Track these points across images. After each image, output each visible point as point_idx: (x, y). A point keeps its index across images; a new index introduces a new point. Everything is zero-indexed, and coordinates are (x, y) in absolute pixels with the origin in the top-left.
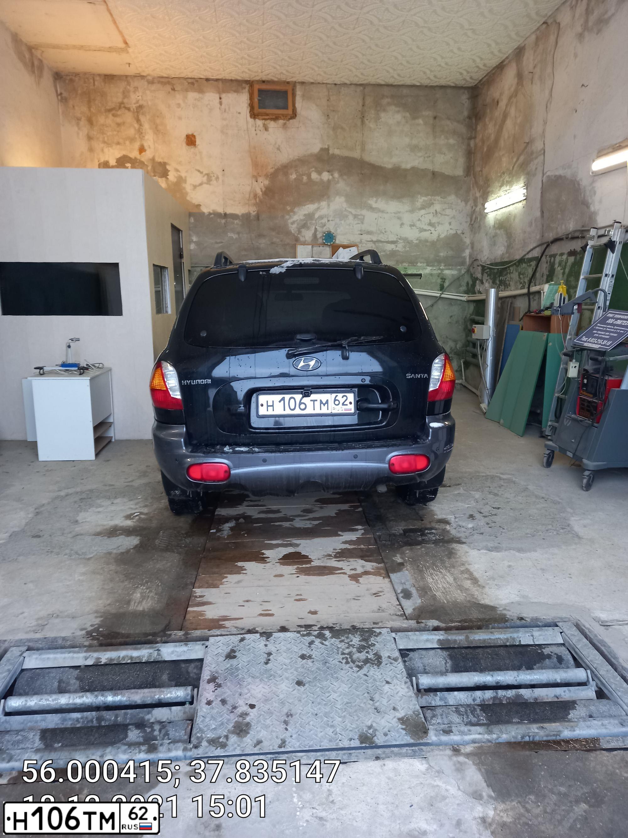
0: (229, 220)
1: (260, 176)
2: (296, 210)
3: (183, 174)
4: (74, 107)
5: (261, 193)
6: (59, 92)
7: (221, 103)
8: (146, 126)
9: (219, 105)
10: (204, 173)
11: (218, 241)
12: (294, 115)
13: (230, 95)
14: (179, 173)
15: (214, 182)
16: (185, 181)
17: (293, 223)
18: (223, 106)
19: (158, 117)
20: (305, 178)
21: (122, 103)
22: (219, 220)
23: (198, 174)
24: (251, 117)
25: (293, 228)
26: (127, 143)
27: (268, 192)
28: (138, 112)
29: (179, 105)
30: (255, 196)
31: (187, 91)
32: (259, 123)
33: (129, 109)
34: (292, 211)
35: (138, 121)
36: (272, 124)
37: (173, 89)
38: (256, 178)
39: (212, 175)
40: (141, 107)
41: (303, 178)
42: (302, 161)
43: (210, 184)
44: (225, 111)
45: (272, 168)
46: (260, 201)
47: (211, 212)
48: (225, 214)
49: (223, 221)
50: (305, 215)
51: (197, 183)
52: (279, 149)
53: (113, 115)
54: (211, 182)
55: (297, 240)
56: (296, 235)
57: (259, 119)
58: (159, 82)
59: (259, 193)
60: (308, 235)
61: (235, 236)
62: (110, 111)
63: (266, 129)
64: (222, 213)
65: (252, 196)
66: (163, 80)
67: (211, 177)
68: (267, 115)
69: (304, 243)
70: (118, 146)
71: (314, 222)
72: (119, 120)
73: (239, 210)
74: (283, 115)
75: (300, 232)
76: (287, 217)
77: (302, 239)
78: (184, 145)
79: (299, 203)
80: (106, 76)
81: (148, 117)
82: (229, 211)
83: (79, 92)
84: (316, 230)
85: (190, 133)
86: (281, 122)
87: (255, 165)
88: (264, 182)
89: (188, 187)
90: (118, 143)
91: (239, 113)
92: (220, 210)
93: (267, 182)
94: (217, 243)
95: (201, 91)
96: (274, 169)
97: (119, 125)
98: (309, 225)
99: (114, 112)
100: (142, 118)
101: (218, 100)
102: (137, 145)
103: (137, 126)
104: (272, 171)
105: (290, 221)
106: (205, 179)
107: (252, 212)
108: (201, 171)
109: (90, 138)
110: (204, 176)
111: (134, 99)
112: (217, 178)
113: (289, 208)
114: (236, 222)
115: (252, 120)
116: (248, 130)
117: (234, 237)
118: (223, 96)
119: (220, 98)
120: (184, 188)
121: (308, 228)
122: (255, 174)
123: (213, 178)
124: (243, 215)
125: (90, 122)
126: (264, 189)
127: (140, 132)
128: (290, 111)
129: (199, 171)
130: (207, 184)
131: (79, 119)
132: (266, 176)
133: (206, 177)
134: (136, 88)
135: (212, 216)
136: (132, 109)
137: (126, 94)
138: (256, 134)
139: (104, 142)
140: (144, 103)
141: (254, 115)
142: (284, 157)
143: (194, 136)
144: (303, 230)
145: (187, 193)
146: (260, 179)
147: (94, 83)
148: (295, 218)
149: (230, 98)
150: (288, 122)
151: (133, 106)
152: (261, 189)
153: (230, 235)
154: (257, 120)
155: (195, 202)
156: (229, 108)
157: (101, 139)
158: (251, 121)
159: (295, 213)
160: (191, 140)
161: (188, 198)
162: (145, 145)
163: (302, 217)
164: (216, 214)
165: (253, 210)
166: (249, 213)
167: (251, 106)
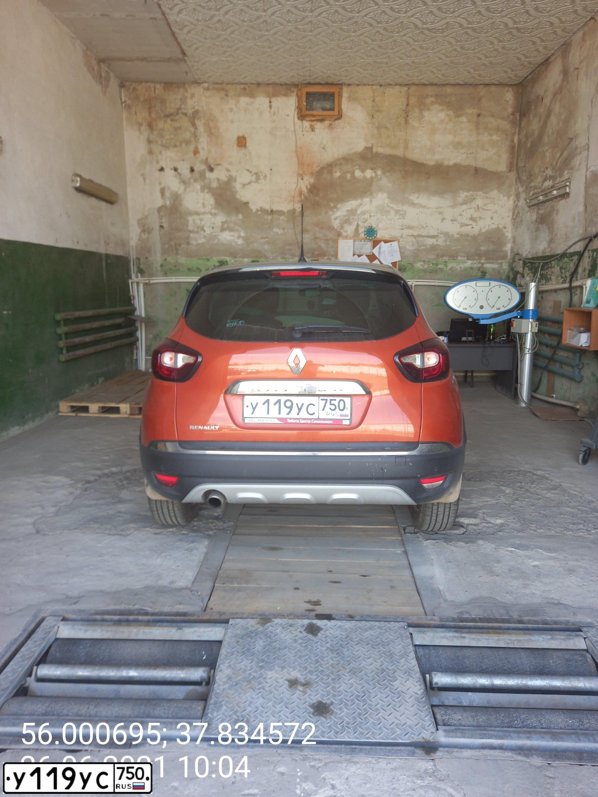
0: (275, 216)
1: (306, 174)
2: (339, 206)
3: (233, 174)
4: (136, 113)
5: (306, 190)
6: (123, 100)
7: (270, 107)
8: (201, 129)
9: (269, 109)
10: (253, 172)
11: (265, 236)
12: (340, 116)
13: (279, 99)
14: (230, 173)
15: (262, 181)
16: (235, 180)
17: (336, 219)
18: (273, 110)
19: (212, 120)
20: (349, 176)
21: (180, 108)
22: (265, 217)
23: (248, 173)
24: (298, 118)
25: (336, 224)
26: (184, 145)
27: (313, 189)
28: (194, 117)
29: (231, 110)
30: (301, 193)
31: (239, 96)
32: (306, 124)
33: (185, 114)
34: (335, 207)
35: (194, 125)
36: (318, 126)
37: (227, 95)
38: (301, 176)
39: (260, 174)
40: (196, 112)
41: (346, 176)
42: (346, 160)
43: (258, 183)
44: (274, 114)
45: (318, 167)
46: (305, 197)
47: (259, 209)
48: (272, 211)
49: (270, 217)
50: (348, 211)
51: (247, 182)
52: (324, 148)
53: (172, 120)
54: (260, 181)
55: (339, 235)
56: (338, 230)
57: (306, 121)
58: (214, 89)
59: (305, 190)
60: (350, 229)
61: (280, 231)
62: (168, 116)
63: (313, 129)
64: (269, 210)
65: (297, 193)
66: (217, 86)
67: (259, 176)
68: (313, 116)
69: (346, 238)
70: (175, 149)
71: (356, 217)
72: (176, 124)
73: (285, 207)
74: (329, 116)
75: (342, 227)
76: (330, 213)
77: (344, 234)
78: (236, 146)
79: (341, 200)
80: (165, 83)
81: (203, 121)
82: (276, 207)
83: (142, 99)
84: (358, 225)
85: (241, 135)
86: (327, 123)
87: (301, 163)
88: (308, 181)
89: (238, 186)
90: (175, 146)
91: (288, 115)
92: (267, 207)
93: (312, 180)
94: (263, 238)
95: (252, 95)
96: (319, 168)
97: (176, 129)
98: (351, 220)
99: (172, 117)
100: (197, 122)
101: (268, 104)
102: (192, 148)
103: (192, 129)
104: (317, 169)
105: (333, 217)
106: (254, 178)
107: (297, 209)
108: (250, 170)
109: (149, 141)
110: (253, 175)
111: (191, 105)
112: (265, 177)
113: (332, 205)
114: (281, 218)
115: (300, 121)
116: (295, 131)
117: (280, 233)
118: (273, 100)
119: (270, 102)
120: (234, 187)
121: (351, 224)
122: (301, 172)
123: (262, 177)
124: (288, 211)
125: (150, 126)
126: (309, 187)
127: (195, 135)
128: (336, 112)
129: (248, 170)
130: (255, 182)
131: (140, 124)
132: (312, 174)
133: (254, 176)
134: (193, 95)
135: (260, 212)
136: (188, 115)
137: (183, 100)
138: (303, 135)
139: (163, 145)
140: (201, 109)
141: (302, 117)
142: (328, 156)
143: (244, 138)
144: (345, 225)
145: (236, 192)
146: (306, 178)
147: (155, 90)
148: (338, 214)
149: (279, 102)
150: (333, 123)
151: (190, 111)
152: (306, 187)
153: (275, 230)
154: (304, 122)
155: (244, 199)
156: (278, 111)
157: (160, 142)
158: (298, 122)
159: (338, 209)
160: (242, 142)
161: (238, 196)
162: (200, 147)
163: (345, 213)
164: (263, 211)
165: (298, 207)
166: (294, 210)
167: (299, 108)
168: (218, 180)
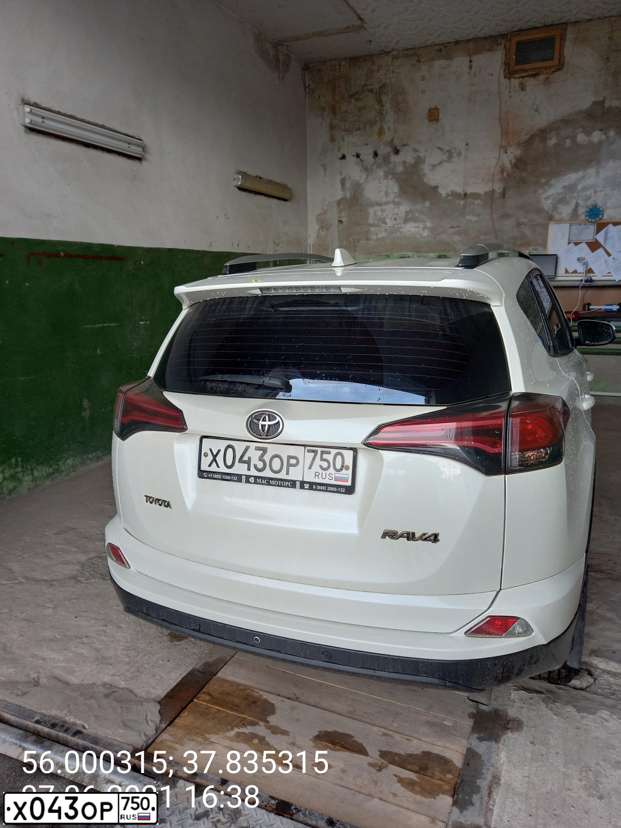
0: (468, 200)
1: (511, 146)
2: (552, 182)
3: (422, 154)
4: (319, 97)
5: (510, 166)
6: (307, 85)
7: (470, 67)
8: (388, 106)
9: (468, 70)
10: (445, 150)
11: (455, 225)
12: (560, 66)
13: (482, 56)
14: (418, 154)
15: (455, 159)
16: (424, 162)
17: (547, 199)
18: (473, 70)
19: (400, 94)
20: (568, 142)
21: (366, 85)
22: (457, 202)
23: (439, 151)
24: (505, 77)
25: (547, 205)
26: (368, 127)
27: (520, 163)
28: (380, 93)
29: (423, 78)
30: (502, 170)
31: (433, 59)
32: (515, 82)
33: (371, 91)
34: (547, 183)
35: (380, 102)
36: (530, 83)
37: (419, 61)
38: (504, 149)
39: (454, 151)
40: (384, 85)
41: (565, 143)
42: (565, 122)
43: (451, 162)
44: (475, 75)
45: (527, 134)
46: (509, 176)
47: (450, 193)
48: (465, 195)
49: (462, 202)
50: (564, 187)
51: (437, 162)
52: (536, 110)
53: (356, 100)
54: (452, 160)
55: (551, 218)
56: (550, 212)
57: (515, 78)
58: (404, 56)
59: (508, 165)
60: (566, 211)
61: (474, 219)
62: (352, 96)
63: (523, 87)
64: (462, 193)
65: (498, 169)
66: (407, 53)
67: (453, 153)
68: (525, 71)
69: (561, 221)
70: (358, 132)
71: (575, 194)
72: (361, 104)
73: (481, 189)
74: (545, 68)
75: (555, 208)
76: (541, 191)
77: (557, 217)
78: (426, 121)
79: (556, 174)
80: (351, 59)
81: (390, 96)
82: (469, 191)
83: (326, 80)
84: (577, 205)
85: (433, 106)
86: (542, 77)
87: (505, 133)
88: (514, 152)
89: (426, 168)
90: (359, 129)
91: (492, 75)
92: (460, 190)
93: (518, 152)
94: (452, 227)
95: (449, 57)
96: (528, 136)
97: (360, 109)
98: (568, 198)
99: (356, 96)
100: (384, 98)
101: (468, 64)
102: (376, 128)
103: (378, 107)
104: (525, 138)
105: (543, 196)
106: (445, 157)
107: (497, 189)
108: (442, 147)
109: (332, 127)
110: (444, 154)
111: (377, 79)
112: (460, 154)
114: (476, 202)
115: (507, 80)
116: (499, 94)
118: (474, 58)
119: (471, 61)
120: (422, 170)
121: (567, 203)
122: (504, 143)
123: (455, 155)
124: (486, 193)
125: (334, 110)
126: (514, 161)
127: (381, 114)
128: (555, 62)
129: (440, 148)
130: (447, 162)
131: (323, 109)
132: (518, 144)
133: (447, 155)
134: (380, 67)
135: (450, 197)
136: (374, 90)
137: (370, 74)
138: (510, 97)
139: (346, 130)
140: (388, 82)
141: (509, 74)
142: (541, 121)
143: (436, 109)
144: (560, 206)
145: (424, 175)
146: (510, 150)
147: (340, 69)
148: (551, 192)
149: (480, 60)
150: (551, 76)
151: (376, 87)
152: (511, 161)
153: (468, 217)
154: (512, 79)
155: (433, 183)
156: (480, 72)
157: (342, 127)
158: (504, 81)
159: (550, 186)
160: (433, 115)
161: (426, 180)
162: (385, 127)
163: (559, 190)
164: (455, 195)
165: (498, 187)
166: (493, 191)
167: (507, 64)
168: (404, 163)
